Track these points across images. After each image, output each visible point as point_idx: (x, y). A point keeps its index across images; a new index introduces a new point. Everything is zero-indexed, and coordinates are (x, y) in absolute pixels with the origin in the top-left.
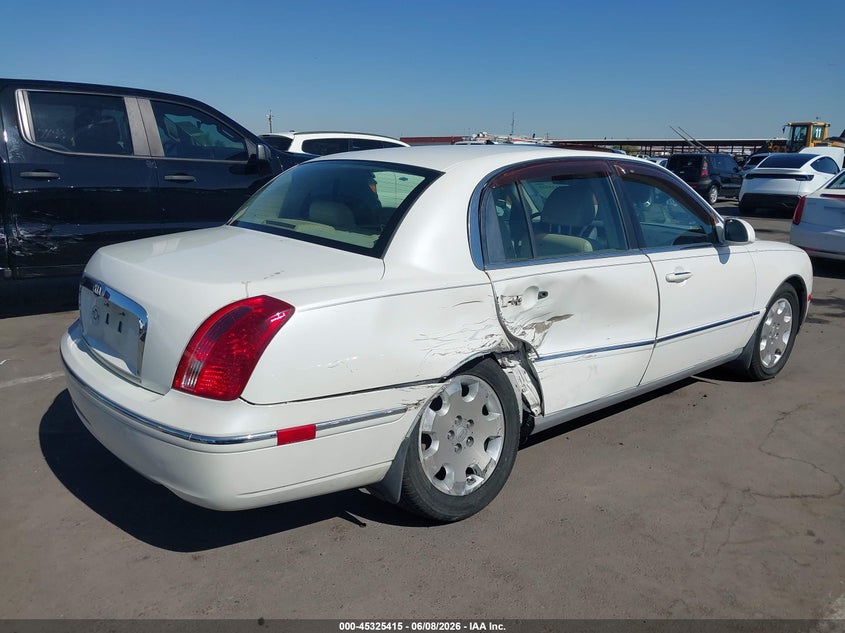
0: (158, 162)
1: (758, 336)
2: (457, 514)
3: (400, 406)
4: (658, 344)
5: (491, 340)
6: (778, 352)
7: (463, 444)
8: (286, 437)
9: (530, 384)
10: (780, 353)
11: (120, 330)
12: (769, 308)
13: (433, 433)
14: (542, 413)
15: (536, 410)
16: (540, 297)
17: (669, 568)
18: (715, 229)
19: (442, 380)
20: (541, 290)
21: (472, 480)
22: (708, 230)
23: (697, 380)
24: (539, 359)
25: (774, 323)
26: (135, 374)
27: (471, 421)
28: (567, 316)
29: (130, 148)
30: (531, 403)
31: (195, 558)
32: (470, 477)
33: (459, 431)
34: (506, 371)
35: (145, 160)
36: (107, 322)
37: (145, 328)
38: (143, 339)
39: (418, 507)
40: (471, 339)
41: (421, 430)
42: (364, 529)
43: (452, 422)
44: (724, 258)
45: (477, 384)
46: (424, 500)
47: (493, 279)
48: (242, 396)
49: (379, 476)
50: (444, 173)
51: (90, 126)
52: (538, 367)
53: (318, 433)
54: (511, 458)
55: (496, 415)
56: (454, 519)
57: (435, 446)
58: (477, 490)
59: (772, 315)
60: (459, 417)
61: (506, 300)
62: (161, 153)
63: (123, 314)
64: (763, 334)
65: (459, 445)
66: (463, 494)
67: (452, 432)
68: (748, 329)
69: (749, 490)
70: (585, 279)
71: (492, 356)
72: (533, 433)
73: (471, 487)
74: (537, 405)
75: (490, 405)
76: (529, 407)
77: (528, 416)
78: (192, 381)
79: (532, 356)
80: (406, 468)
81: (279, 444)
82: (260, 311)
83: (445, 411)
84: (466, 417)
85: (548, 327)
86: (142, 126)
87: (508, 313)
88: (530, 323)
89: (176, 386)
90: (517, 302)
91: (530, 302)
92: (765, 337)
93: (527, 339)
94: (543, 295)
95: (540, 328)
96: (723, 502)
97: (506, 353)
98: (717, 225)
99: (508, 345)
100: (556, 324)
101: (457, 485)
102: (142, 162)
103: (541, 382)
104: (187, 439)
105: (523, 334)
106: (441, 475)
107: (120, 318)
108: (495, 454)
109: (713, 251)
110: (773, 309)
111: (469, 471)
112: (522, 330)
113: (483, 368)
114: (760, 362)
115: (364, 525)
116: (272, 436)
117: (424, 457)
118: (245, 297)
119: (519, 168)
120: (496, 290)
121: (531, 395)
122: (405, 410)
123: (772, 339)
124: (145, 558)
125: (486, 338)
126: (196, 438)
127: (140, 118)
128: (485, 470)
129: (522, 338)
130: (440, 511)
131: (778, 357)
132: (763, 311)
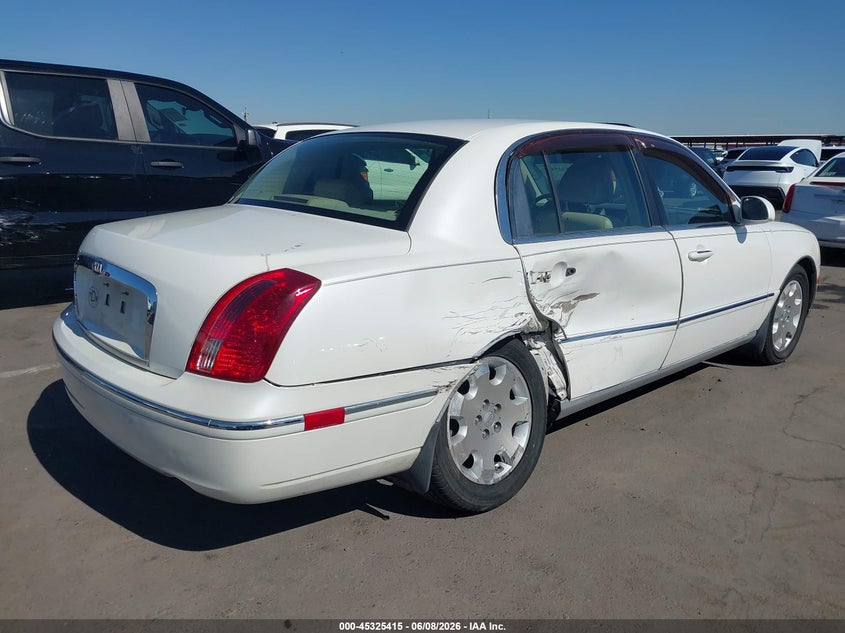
0: (145, 147)
1: (771, 319)
2: (486, 504)
3: (431, 388)
4: (681, 325)
5: (521, 318)
6: (789, 336)
7: (491, 429)
8: (314, 421)
9: (556, 367)
10: (790, 337)
11: (122, 311)
12: (782, 290)
13: (461, 418)
14: (568, 397)
15: (562, 394)
16: (568, 274)
17: (713, 556)
18: (731, 208)
19: (472, 360)
20: (569, 266)
21: (500, 467)
22: (724, 209)
23: (709, 365)
24: (566, 340)
25: (785, 306)
26: (142, 359)
27: (498, 406)
28: (593, 295)
29: (114, 133)
30: (557, 386)
31: (209, 557)
32: (497, 465)
33: (486, 416)
34: (533, 352)
35: (130, 145)
36: (107, 304)
37: (154, 308)
38: (151, 320)
39: (446, 497)
40: (501, 317)
41: (449, 415)
42: (387, 521)
43: (480, 407)
44: (742, 237)
45: (505, 366)
46: (453, 489)
47: (522, 253)
48: (266, 377)
49: (407, 465)
50: (467, 142)
51: (71, 110)
52: (564, 348)
53: (347, 417)
54: (539, 443)
55: (523, 399)
56: (483, 509)
57: (463, 432)
58: (505, 478)
59: (784, 298)
60: (487, 401)
61: (535, 276)
62: (146, 138)
63: (127, 294)
64: (776, 316)
65: (487, 431)
66: (492, 482)
67: (479, 417)
68: (762, 311)
69: (781, 474)
70: (612, 254)
71: (519, 336)
72: (558, 418)
73: (499, 476)
74: (563, 388)
75: (517, 389)
76: (555, 391)
77: (554, 401)
78: (209, 363)
79: (559, 337)
80: (436, 456)
81: (306, 429)
82: (283, 285)
83: (472, 394)
84: (494, 401)
85: (574, 306)
86: (127, 111)
87: (537, 290)
88: (557, 301)
89: (191, 367)
90: (546, 279)
91: (558, 279)
92: (777, 320)
93: (555, 317)
94: (571, 271)
95: (567, 307)
96: (758, 487)
97: (533, 334)
98: (734, 203)
99: (537, 325)
100: (582, 303)
101: (486, 473)
102: (126, 148)
103: (568, 365)
104: (206, 424)
105: (551, 313)
106: (469, 463)
107: (123, 298)
108: (522, 440)
109: (730, 230)
110: (785, 291)
111: (497, 459)
112: (550, 309)
113: (510, 349)
114: (773, 346)
115: (388, 517)
116: (298, 421)
117: (453, 443)
118: (265, 270)
119: (543, 138)
120: (526, 266)
121: (557, 379)
122: (436, 393)
123: (783, 322)
124: (154, 558)
125: (516, 316)
126: (216, 424)
127: (125, 102)
128: (514, 458)
129: (550, 317)
130: (469, 500)
131: (789, 340)
132: (777, 292)
